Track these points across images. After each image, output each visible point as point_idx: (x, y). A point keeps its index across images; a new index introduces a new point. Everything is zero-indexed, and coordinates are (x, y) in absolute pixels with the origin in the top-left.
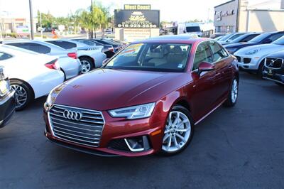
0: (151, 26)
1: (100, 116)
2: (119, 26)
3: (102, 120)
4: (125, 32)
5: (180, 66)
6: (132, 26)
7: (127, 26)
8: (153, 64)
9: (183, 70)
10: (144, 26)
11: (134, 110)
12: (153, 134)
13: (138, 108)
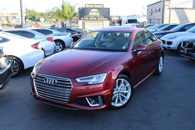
0: (104, 19)
1: (69, 82)
2: (82, 19)
3: (70, 85)
4: (85, 23)
5: (124, 48)
7: (87, 19)
8: (105, 46)
9: (126, 50)
10: (99, 19)
11: (92, 78)
12: (105, 95)
13: (95, 77)
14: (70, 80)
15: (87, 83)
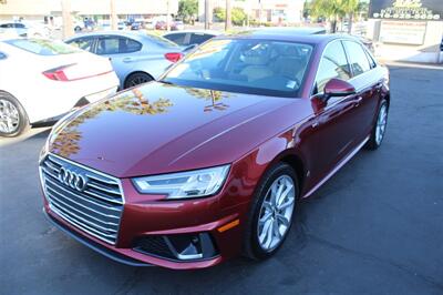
0: (430, 16)
1: (117, 186)
2: (376, 15)
3: (119, 197)
4: (382, 26)
5: (292, 85)
6: (395, 16)
7: (388, 16)
10: (417, 16)
11: (185, 180)
12: (221, 230)
13: (192, 176)
14: (118, 182)
15: (167, 194)
